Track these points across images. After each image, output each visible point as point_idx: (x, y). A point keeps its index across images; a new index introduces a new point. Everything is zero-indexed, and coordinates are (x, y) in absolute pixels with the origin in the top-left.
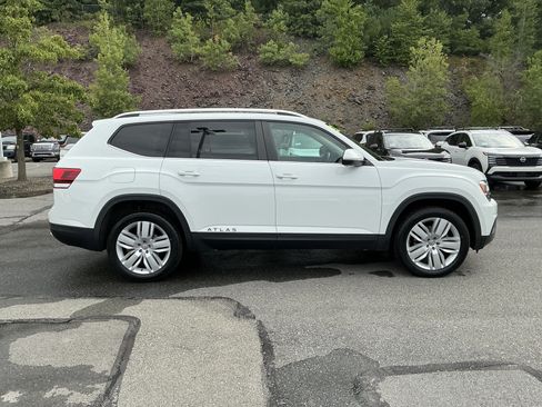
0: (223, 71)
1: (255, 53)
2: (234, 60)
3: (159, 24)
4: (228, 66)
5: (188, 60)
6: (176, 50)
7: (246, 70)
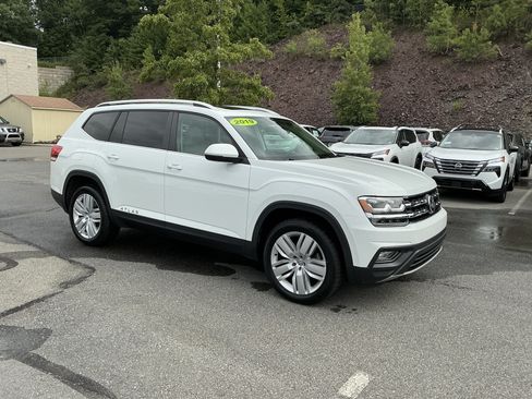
0: (479, 62)
1: (524, 42)
2: (495, 49)
3: (419, 18)
4: (485, 56)
5: (442, 53)
6: (430, 43)
7: (508, 60)
